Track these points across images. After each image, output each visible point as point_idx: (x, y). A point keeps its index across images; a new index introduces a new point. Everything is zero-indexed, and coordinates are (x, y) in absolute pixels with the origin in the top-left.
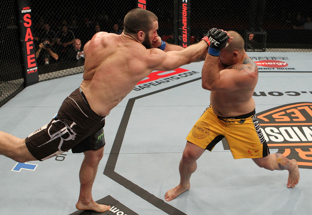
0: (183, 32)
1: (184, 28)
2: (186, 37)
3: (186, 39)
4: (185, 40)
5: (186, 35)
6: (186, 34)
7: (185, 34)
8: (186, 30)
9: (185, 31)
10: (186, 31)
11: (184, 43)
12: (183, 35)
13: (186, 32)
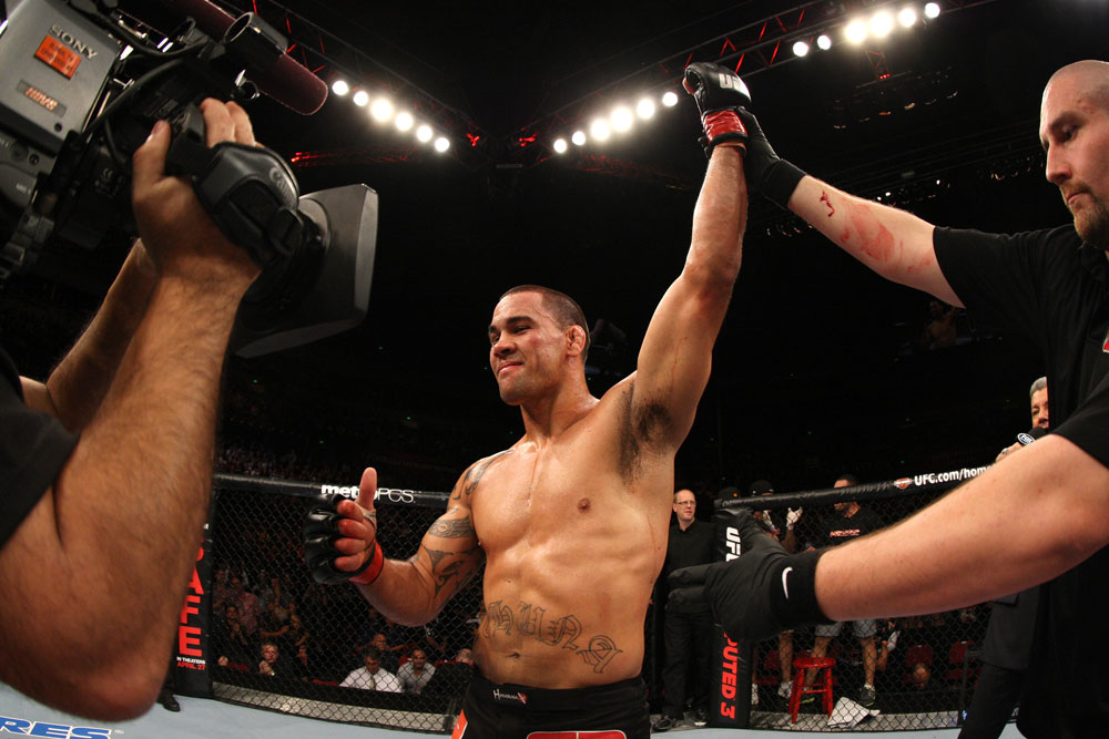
0: (726, 665)
1: (730, 653)
2: (734, 683)
3: (733, 690)
4: (729, 692)
5: (734, 677)
6: (735, 671)
7: (730, 671)
8: (734, 658)
9: (731, 662)
10: (735, 664)
11: (725, 700)
12: (725, 675)
13: (734, 667)
